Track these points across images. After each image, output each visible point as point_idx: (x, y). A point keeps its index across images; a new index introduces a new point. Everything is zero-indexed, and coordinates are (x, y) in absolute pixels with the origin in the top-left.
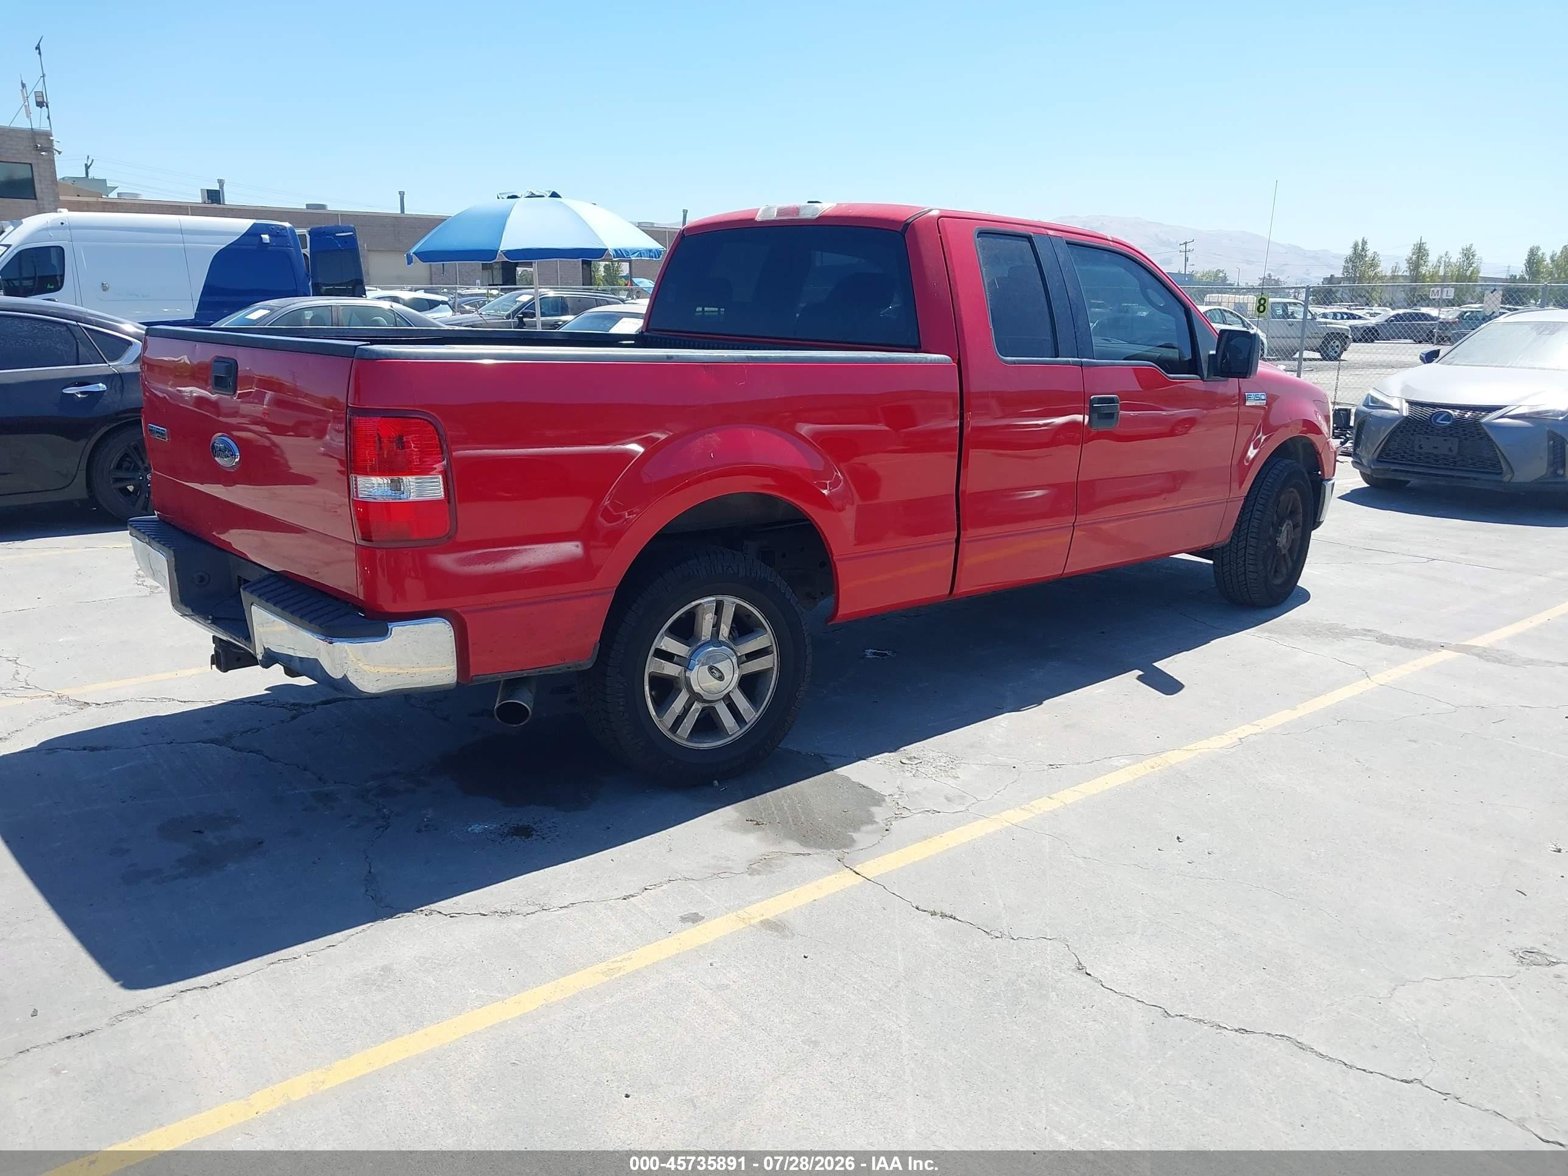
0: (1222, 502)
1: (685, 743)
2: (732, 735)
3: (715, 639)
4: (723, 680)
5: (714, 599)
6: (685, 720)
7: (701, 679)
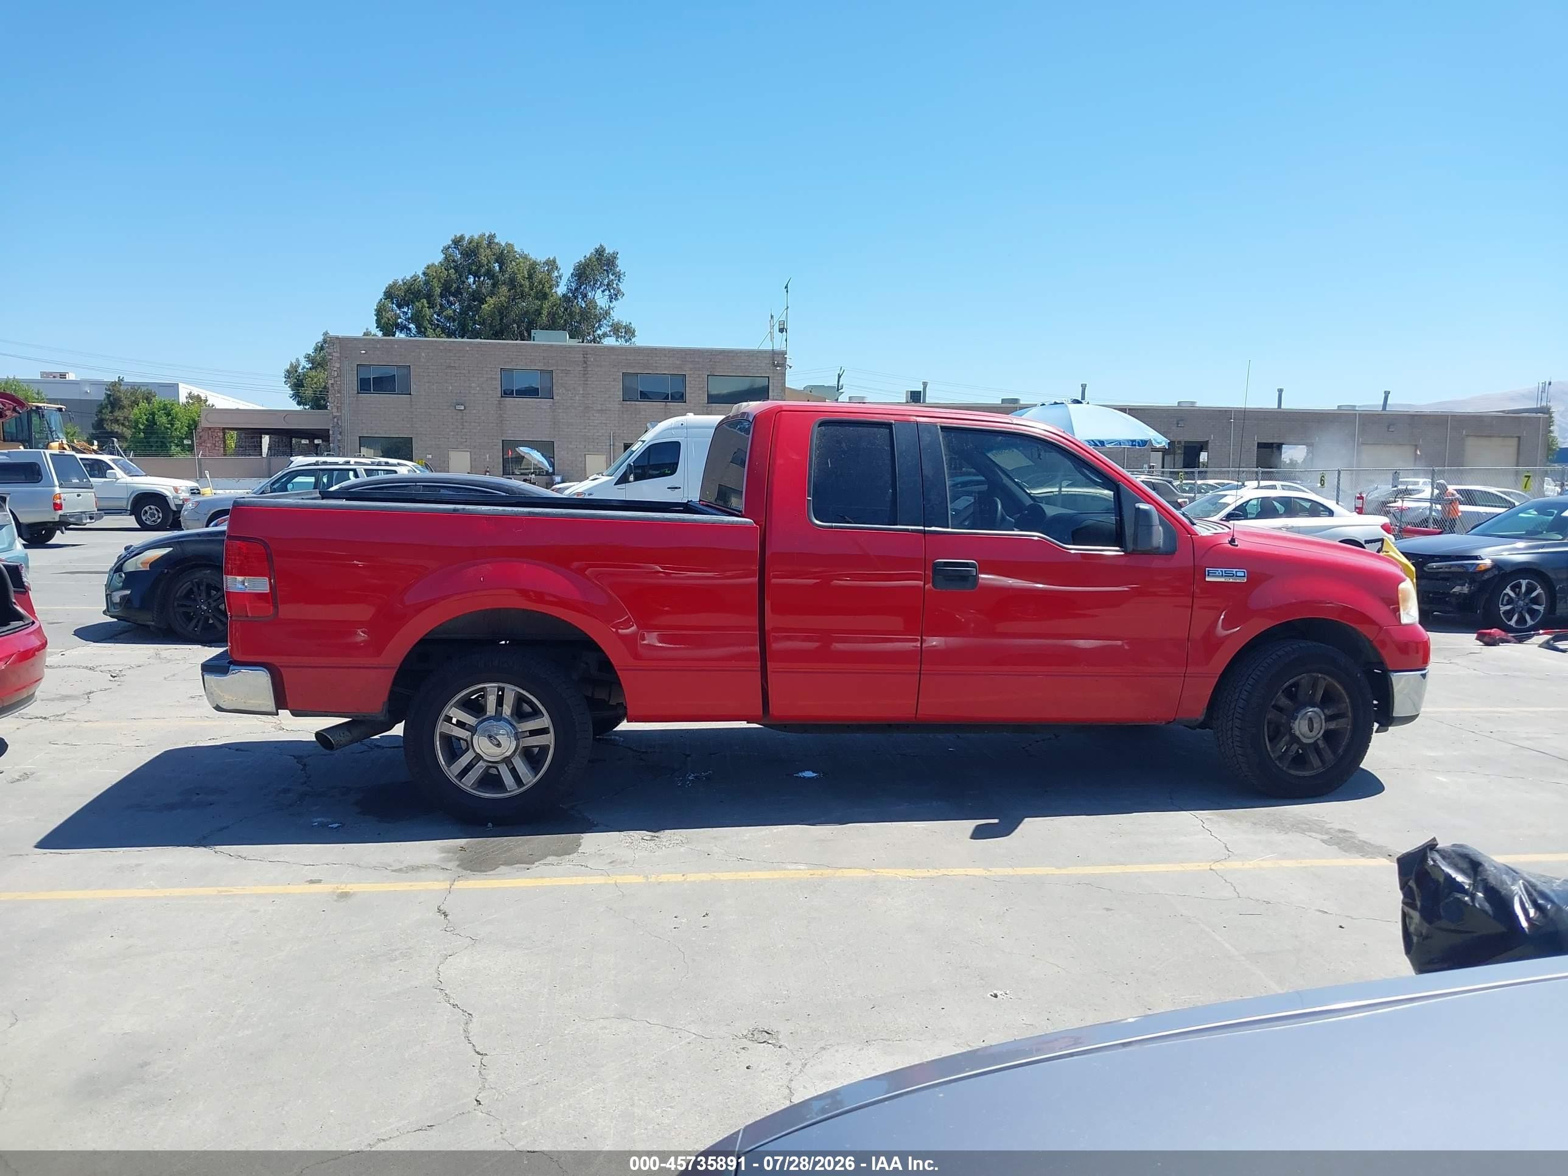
0: (1179, 676)
1: (468, 789)
2: (510, 791)
3: (498, 717)
4: (500, 747)
5: (497, 685)
6: (470, 773)
7: (482, 745)
